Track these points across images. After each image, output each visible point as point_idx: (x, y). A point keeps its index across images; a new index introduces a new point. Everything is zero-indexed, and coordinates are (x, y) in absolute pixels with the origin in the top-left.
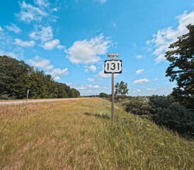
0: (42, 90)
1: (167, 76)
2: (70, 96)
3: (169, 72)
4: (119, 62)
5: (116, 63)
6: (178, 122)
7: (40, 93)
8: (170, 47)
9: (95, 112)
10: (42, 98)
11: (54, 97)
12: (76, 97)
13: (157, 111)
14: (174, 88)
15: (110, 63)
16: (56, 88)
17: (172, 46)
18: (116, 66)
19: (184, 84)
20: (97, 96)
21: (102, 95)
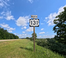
0: (4, 36)
1: (53, 30)
2: (15, 38)
3: (54, 29)
6: (60, 50)
7: (3, 37)
8: (56, 18)
10: (4, 39)
11: (9, 39)
12: (17, 39)
13: (51, 45)
14: (55, 36)
16: (9, 35)
17: (57, 17)
19: (59, 34)
20: (25, 38)
21: (27, 38)
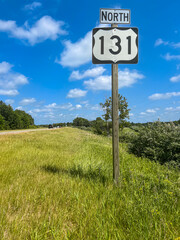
4: (130, 33)
5: (123, 35)
9: (68, 164)
15: (107, 35)
18: (124, 44)
